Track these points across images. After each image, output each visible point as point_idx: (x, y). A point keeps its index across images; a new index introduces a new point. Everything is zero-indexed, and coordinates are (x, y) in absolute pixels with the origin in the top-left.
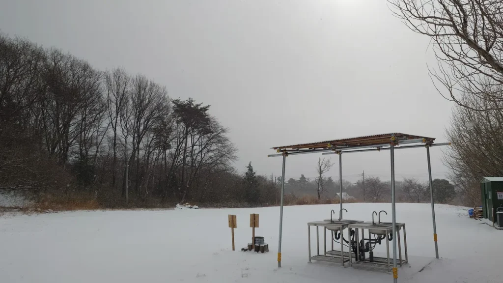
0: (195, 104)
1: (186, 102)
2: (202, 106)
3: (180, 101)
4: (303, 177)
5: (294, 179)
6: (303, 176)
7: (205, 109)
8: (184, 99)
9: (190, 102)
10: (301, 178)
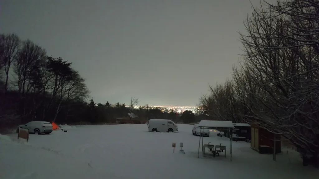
0: (63, 61)
1: (56, 60)
2: (67, 63)
3: (52, 58)
4: (108, 104)
5: (101, 103)
6: (108, 102)
7: (69, 64)
8: (56, 57)
9: (60, 60)
10: (106, 104)
